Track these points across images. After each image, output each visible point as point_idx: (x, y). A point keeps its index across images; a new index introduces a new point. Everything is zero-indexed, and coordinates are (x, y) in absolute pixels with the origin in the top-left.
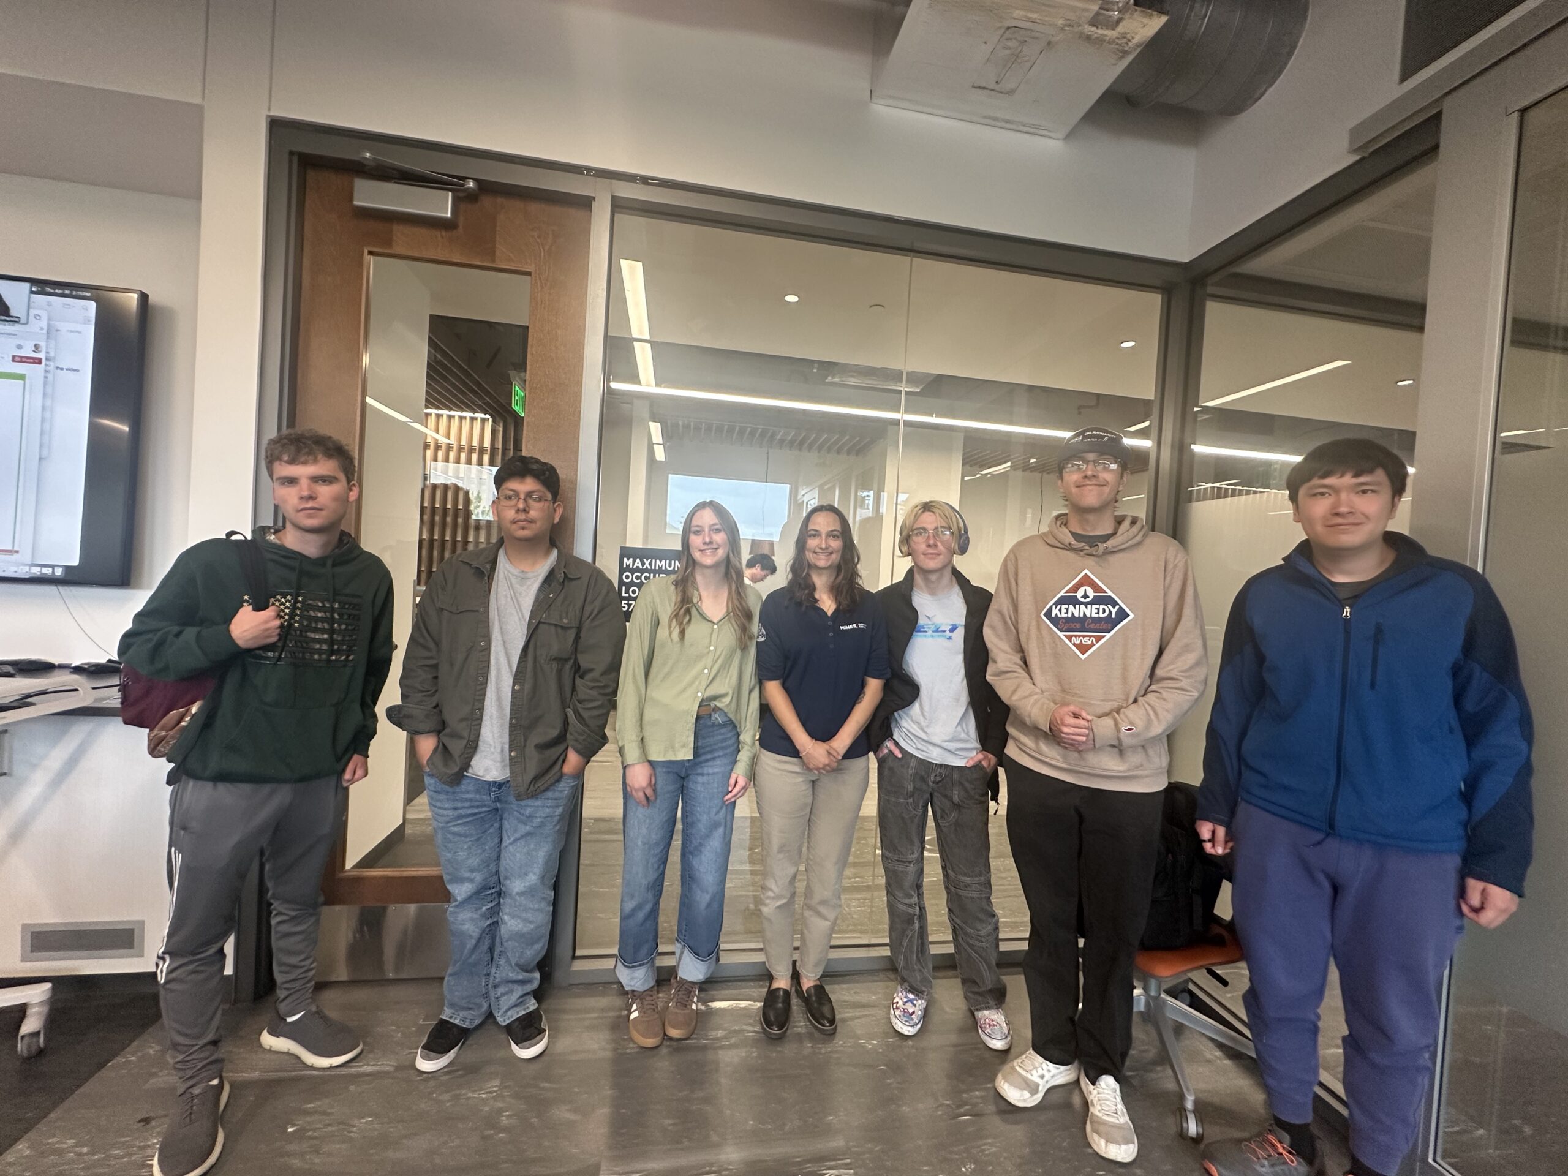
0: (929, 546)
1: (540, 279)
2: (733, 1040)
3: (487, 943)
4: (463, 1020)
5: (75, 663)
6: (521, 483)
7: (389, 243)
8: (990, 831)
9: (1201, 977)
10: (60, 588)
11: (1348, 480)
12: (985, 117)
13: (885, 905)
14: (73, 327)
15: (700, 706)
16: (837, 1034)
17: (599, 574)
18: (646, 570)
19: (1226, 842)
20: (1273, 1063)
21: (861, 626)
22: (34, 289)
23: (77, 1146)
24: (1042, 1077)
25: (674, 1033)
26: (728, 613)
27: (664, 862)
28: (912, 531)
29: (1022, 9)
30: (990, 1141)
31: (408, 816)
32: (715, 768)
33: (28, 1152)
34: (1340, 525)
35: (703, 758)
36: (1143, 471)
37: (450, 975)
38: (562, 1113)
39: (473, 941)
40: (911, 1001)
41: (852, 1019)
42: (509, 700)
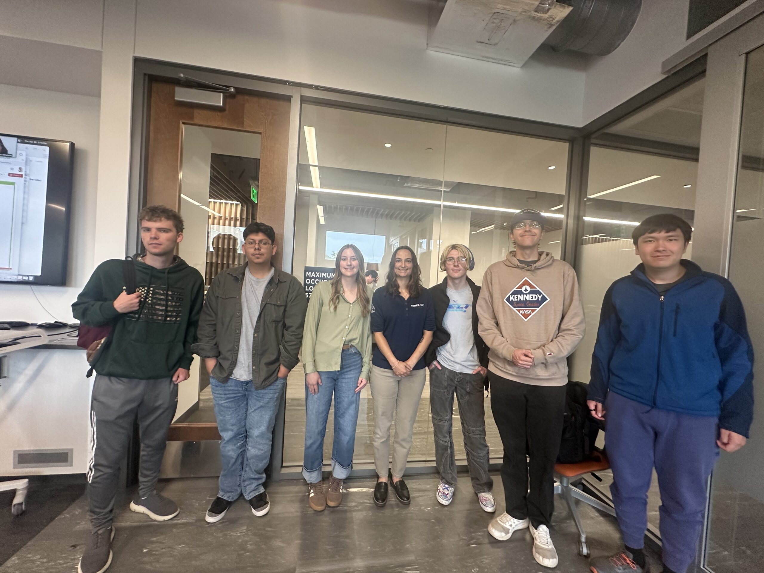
0: (455, 266)
1: (266, 136)
2: (360, 507)
3: (240, 461)
4: (229, 497)
5: (39, 323)
6: (257, 236)
7: (192, 118)
8: (485, 405)
9: (588, 477)
10: (32, 286)
11: (663, 234)
12: (483, 57)
13: (434, 441)
14: (38, 159)
15: (344, 345)
16: (410, 505)
17: (295, 280)
18: (317, 278)
19: (603, 411)
20: (624, 518)
21: (422, 305)
22: (19, 141)
23: (41, 558)
24: (511, 525)
25: (331, 504)
26: (357, 299)
27: (326, 420)
28: (447, 259)
29: (501, 4)
30: (485, 557)
31: (201, 398)
32: (351, 375)
33: (17, 561)
34: (659, 256)
35: (345, 370)
36: (560, 229)
37: (222, 476)
38: (277, 543)
39: (234, 460)
40: (447, 488)
41: (418, 497)
42: (252, 341)
